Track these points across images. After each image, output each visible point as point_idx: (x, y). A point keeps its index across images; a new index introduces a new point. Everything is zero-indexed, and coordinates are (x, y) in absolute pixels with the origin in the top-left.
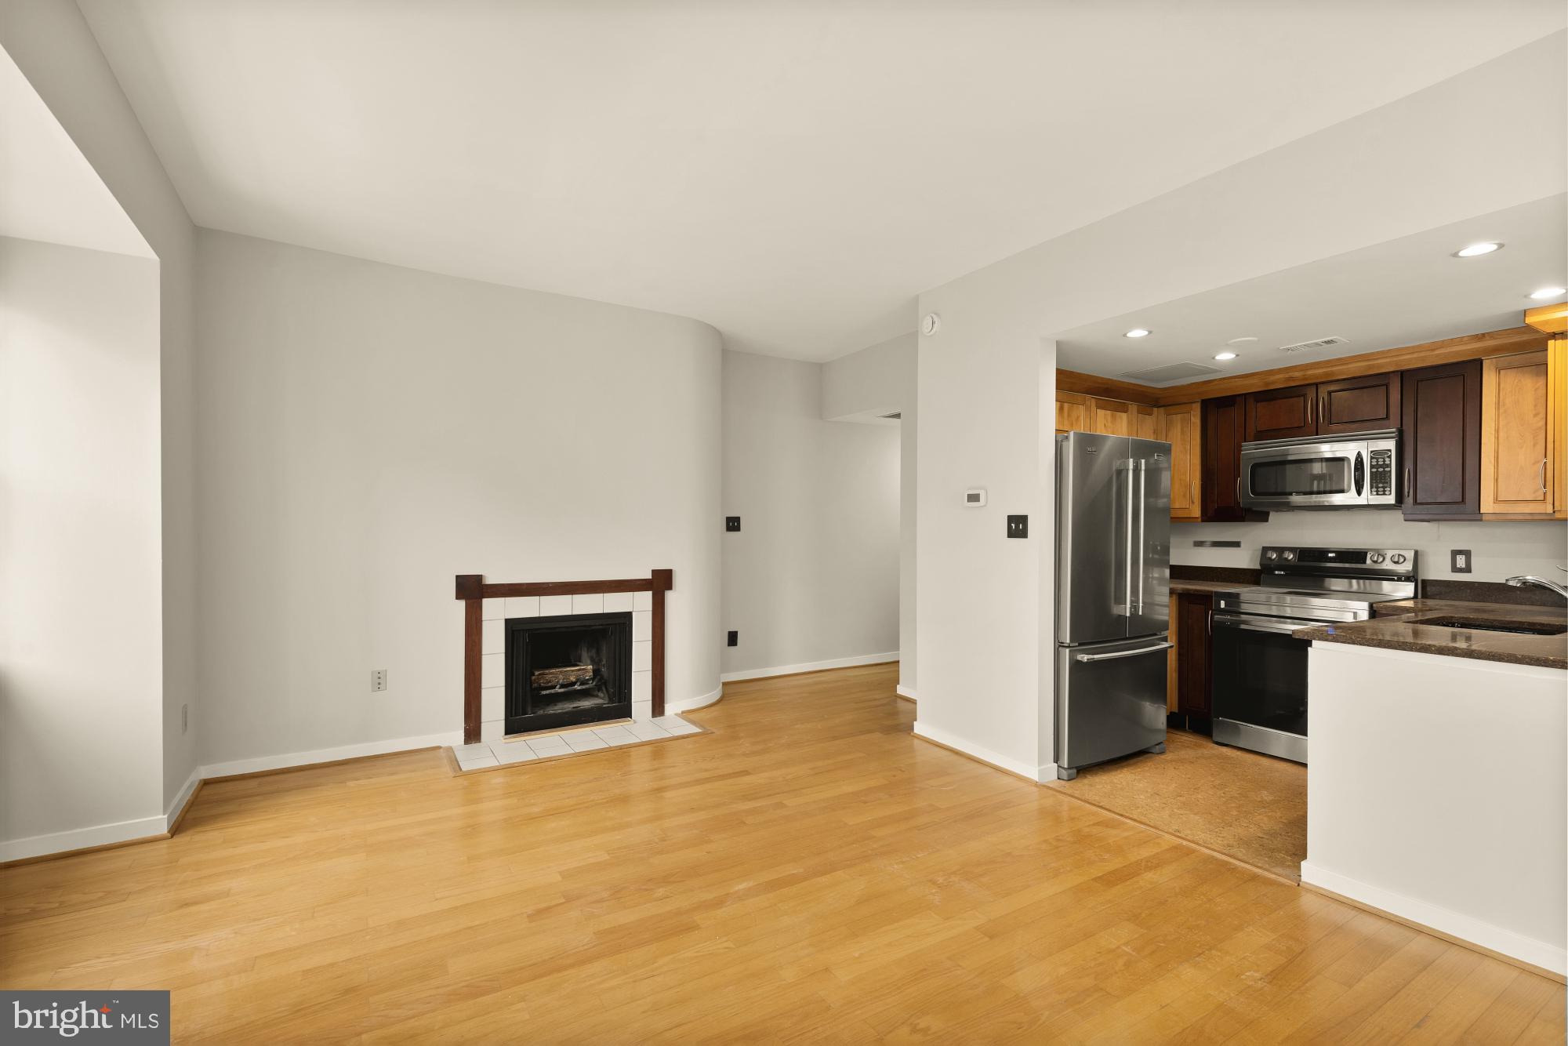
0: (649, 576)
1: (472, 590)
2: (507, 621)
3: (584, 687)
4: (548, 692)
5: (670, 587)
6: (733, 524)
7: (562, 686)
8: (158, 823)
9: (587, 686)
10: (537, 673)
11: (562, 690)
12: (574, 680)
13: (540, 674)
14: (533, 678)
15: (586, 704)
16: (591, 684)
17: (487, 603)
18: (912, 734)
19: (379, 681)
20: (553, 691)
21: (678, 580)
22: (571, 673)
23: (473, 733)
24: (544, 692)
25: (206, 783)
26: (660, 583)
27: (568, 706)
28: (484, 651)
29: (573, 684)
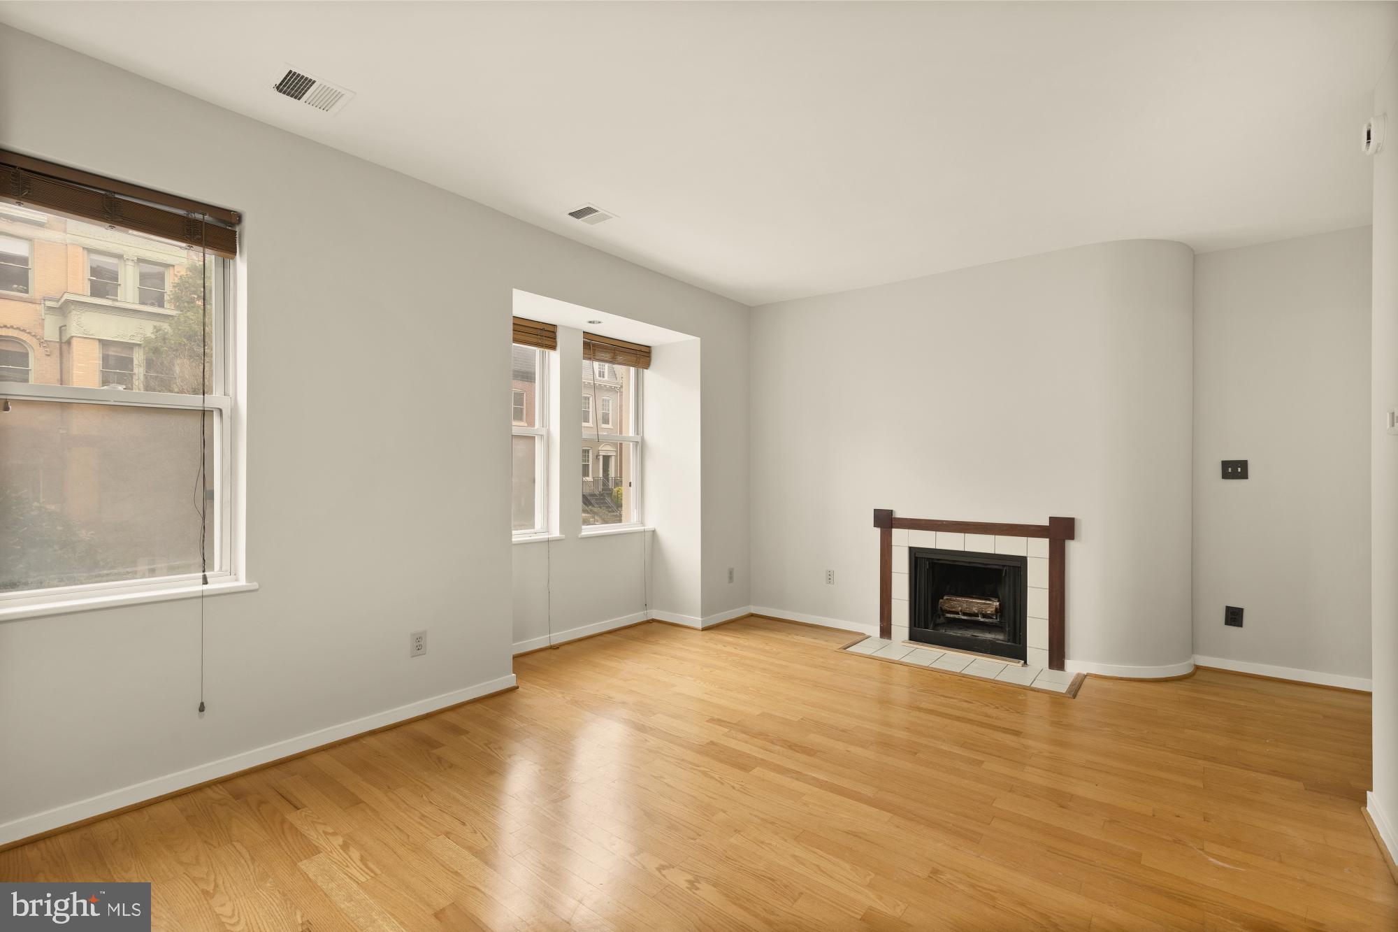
0: (1046, 523)
1: (885, 521)
2: (912, 548)
3: (987, 620)
4: (952, 616)
5: (1072, 537)
6: (1235, 470)
7: (965, 614)
8: (697, 621)
9: (991, 620)
10: (945, 598)
11: (965, 618)
12: (976, 611)
13: (947, 599)
14: (941, 600)
15: (989, 636)
16: (994, 620)
17: (895, 532)
19: (829, 577)
20: (956, 616)
21: (1082, 529)
22: (976, 605)
23: (886, 631)
24: (949, 615)
26: (1060, 531)
27: (968, 634)
28: (894, 569)
29: (976, 615)
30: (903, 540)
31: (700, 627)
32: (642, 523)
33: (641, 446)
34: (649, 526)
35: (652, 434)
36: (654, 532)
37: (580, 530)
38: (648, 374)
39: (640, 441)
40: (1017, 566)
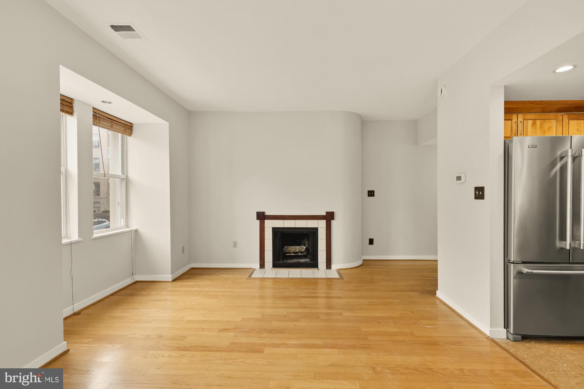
0: (325, 214)
1: (262, 217)
2: (273, 228)
3: (302, 254)
4: (289, 254)
5: (333, 219)
6: (371, 194)
7: (293, 253)
8: (169, 277)
9: (303, 254)
10: (285, 247)
11: (294, 254)
12: (298, 251)
13: (286, 248)
14: (284, 249)
15: (303, 260)
16: (305, 254)
17: (267, 222)
18: (435, 296)
19: (235, 245)
20: (290, 254)
21: (336, 216)
22: (297, 248)
23: (262, 266)
24: (287, 254)
25: (193, 269)
26: (329, 217)
27: (295, 261)
28: (266, 238)
29: (298, 253)
30: (269, 225)
31: (171, 280)
32: (127, 226)
33: (126, 181)
34: (133, 227)
35: (133, 174)
36: (136, 231)
37: (93, 233)
38: (130, 139)
39: (125, 178)
40: (314, 232)
